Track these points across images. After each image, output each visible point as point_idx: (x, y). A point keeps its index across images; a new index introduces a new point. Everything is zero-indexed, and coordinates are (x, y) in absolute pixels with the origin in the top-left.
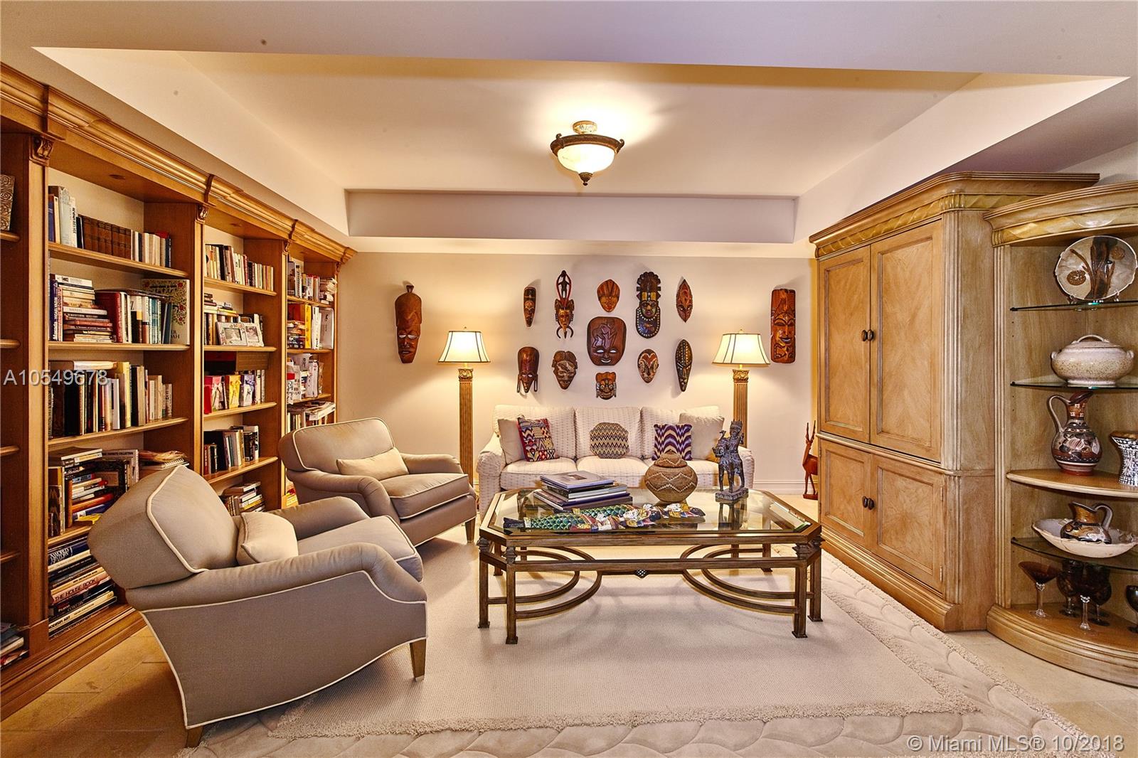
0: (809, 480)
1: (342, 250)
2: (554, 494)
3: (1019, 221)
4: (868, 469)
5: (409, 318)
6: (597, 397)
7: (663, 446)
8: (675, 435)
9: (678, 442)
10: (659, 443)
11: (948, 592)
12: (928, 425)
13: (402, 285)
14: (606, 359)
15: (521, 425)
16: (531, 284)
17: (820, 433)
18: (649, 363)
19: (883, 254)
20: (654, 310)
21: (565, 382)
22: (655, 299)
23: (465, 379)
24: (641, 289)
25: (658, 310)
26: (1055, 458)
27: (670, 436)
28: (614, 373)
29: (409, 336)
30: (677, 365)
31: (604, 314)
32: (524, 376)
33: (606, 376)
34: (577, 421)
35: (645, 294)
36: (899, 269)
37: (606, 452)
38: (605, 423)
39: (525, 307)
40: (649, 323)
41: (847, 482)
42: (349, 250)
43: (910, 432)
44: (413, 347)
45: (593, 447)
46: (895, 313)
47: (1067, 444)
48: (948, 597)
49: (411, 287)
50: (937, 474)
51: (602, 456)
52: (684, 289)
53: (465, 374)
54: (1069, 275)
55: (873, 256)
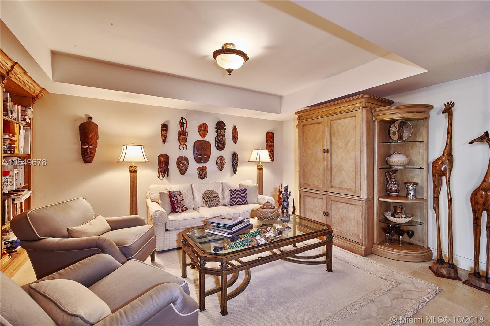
0: (280, 207)
1: (39, 90)
2: (221, 229)
3: (383, 113)
4: (325, 201)
5: (91, 136)
6: (198, 178)
7: (235, 199)
8: (241, 194)
9: (242, 197)
10: (233, 198)
11: (363, 242)
12: (354, 183)
13: (84, 116)
14: (202, 160)
15: (171, 195)
16: (165, 122)
17: (300, 189)
18: (223, 162)
19: (332, 121)
20: (223, 138)
21: (183, 171)
22: (223, 133)
23: (133, 172)
24: (217, 129)
25: (225, 138)
26: (387, 192)
27: (238, 194)
28: (206, 167)
29: (90, 147)
30: (232, 163)
31: (201, 139)
32: (162, 169)
33: (203, 168)
34: (194, 190)
35: (219, 131)
36: (339, 127)
37: (211, 204)
38: (208, 191)
39: (162, 133)
40: (221, 144)
41: (314, 207)
42: (44, 90)
43: (345, 186)
44: (93, 154)
45: (204, 202)
46: (338, 143)
47: (392, 187)
48: (363, 244)
49: (91, 118)
50: (358, 201)
51: (210, 206)
52: (235, 129)
53: (133, 169)
54: (392, 133)
55: (328, 121)
